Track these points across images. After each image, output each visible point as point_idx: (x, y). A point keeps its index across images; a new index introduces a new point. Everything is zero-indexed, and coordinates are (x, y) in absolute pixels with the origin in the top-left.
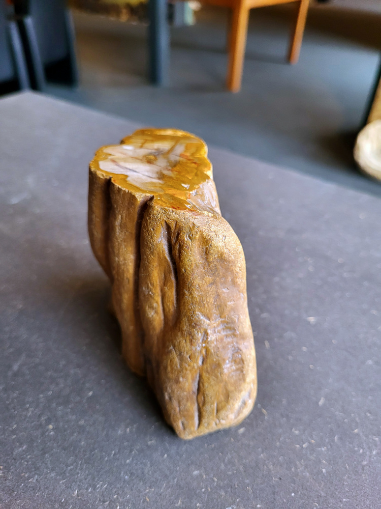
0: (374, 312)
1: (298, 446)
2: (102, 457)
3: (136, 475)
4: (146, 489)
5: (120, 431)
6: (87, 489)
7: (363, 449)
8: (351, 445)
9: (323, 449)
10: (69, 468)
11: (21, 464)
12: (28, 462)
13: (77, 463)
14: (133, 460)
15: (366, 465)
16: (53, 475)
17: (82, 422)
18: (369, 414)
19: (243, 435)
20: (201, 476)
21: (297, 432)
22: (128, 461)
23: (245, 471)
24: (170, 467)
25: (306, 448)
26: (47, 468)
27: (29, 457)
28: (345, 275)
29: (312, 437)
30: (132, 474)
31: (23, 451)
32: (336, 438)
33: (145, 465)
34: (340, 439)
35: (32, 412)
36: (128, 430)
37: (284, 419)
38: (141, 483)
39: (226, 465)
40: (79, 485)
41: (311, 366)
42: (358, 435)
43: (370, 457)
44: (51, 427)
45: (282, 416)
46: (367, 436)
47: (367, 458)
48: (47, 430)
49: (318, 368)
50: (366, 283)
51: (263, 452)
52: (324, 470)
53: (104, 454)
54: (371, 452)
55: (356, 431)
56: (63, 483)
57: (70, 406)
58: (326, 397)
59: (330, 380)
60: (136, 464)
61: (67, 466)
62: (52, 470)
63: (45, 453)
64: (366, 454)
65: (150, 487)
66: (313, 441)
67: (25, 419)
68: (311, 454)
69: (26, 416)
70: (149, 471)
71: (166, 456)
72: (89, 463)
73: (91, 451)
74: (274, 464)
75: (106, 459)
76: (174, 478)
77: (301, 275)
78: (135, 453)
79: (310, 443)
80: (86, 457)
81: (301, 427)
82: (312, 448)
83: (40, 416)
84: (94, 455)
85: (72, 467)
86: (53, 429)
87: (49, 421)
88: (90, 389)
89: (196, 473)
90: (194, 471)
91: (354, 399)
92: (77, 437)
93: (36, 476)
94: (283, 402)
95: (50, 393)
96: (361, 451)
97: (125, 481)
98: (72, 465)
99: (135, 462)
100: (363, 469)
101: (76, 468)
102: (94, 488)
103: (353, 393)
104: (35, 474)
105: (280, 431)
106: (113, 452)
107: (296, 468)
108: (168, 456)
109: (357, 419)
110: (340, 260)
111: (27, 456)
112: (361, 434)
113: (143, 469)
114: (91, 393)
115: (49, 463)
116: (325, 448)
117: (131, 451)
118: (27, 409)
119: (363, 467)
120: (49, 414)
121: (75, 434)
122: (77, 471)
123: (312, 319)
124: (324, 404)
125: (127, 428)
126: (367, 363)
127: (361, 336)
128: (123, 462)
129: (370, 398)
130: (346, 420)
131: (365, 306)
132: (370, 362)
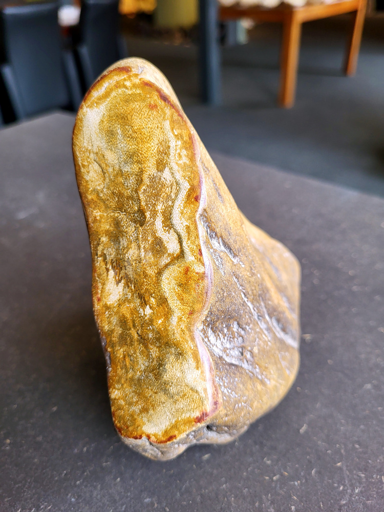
0: (383, 330)
1: (267, 478)
2: (52, 477)
3: (83, 498)
5: (76, 450)
6: (31, 509)
7: (344, 485)
8: (330, 481)
9: (296, 483)
10: (17, 486)
13: (26, 481)
14: (83, 482)
15: (344, 505)
17: (40, 439)
18: (357, 446)
19: (208, 461)
20: (152, 504)
21: (269, 462)
22: (78, 482)
23: (202, 502)
24: (121, 492)
25: (277, 481)
28: (355, 288)
29: (285, 469)
30: (79, 496)
32: (313, 472)
33: (95, 487)
34: (319, 472)
36: (85, 449)
37: (257, 447)
38: (87, 507)
39: (182, 495)
40: (23, 505)
42: (340, 469)
43: (351, 495)
44: (8, 441)
45: (255, 443)
46: (350, 471)
47: (347, 497)
48: (4, 445)
49: (306, 391)
50: (378, 298)
51: (226, 483)
52: (293, 508)
53: (55, 473)
54: (353, 490)
55: (339, 464)
56: (7, 501)
57: (32, 421)
58: (309, 425)
59: (318, 405)
60: (86, 486)
61: (16, 483)
64: (347, 493)
66: (286, 473)
68: (281, 488)
70: (97, 495)
71: (119, 479)
72: (37, 482)
73: (43, 469)
74: (235, 497)
75: (56, 478)
76: (122, 505)
78: (87, 474)
79: (282, 475)
80: (36, 475)
81: (275, 457)
82: (283, 481)
84: (44, 474)
85: (20, 485)
86: (10, 444)
87: (7, 435)
88: (55, 405)
89: (147, 500)
90: (146, 498)
91: (342, 428)
92: (32, 453)
94: (259, 428)
95: (15, 406)
96: (341, 488)
97: (71, 503)
98: (20, 482)
99: (85, 483)
101: (24, 486)
102: (38, 509)
103: (343, 421)
105: (250, 459)
106: (65, 472)
107: (261, 502)
108: (121, 479)
109: (342, 451)
110: (351, 273)
112: (345, 468)
113: (92, 491)
114: (55, 409)
116: (299, 482)
117: (83, 472)
119: (341, 506)
120: (9, 428)
121: (31, 451)
122: (25, 489)
123: (308, 337)
124: (306, 432)
125: (84, 447)
126: (364, 387)
127: (363, 356)
128: (73, 484)
129: (362, 427)
130: (329, 452)
131: (372, 323)
132: (368, 386)
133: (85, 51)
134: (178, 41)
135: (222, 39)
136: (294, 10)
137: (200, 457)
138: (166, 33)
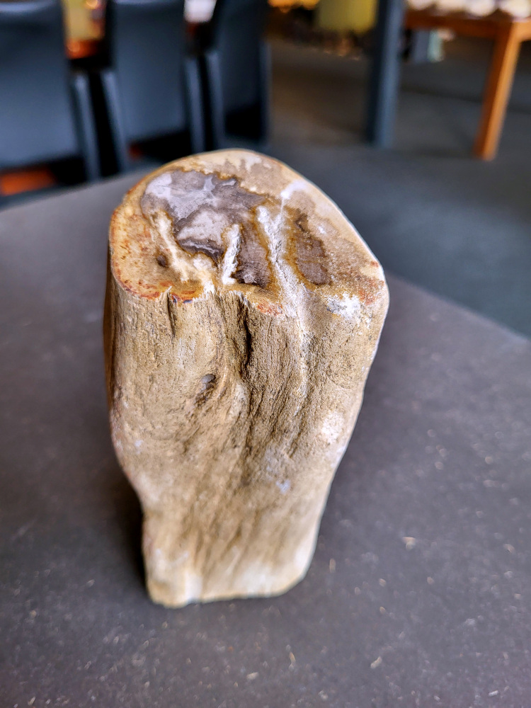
0: (509, 548)
3: (104, 698)
5: (106, 639)
10: (36, 669)
14: (108, 678)
16: (15, 672)
17: (69, 616)
18: (437, 698)
19: (253, 682)
21: (325, 697)
22: (102, 678)
24: (148, 699)
28: (488, 483)
30: (101, 695)
33: (120, 688)
35: (21, 591)
36: (117, 639)
37: (315, 675)
40: (39, 693)
41: (382, 608)
44: (34, 613)
45: (314, 669)
48: (28, 617)
49: (391, 614)
50: (514, 501)
53: (79, 661)
56: (23, 685)
57: (63, 593)
58: (384, 659)
59: (401, 636)
60: (110, 684)
70: (121, 697)
71: (148, 683)
72: (59, 669)
73: (66, 655)
75: (79, 668)
77: (420, 473)
78: (114, 670)
80: (59, 660)
81: (333, 692)
83: (27, 597)
84: (67, 660)
85: (39, 668)
86: (36, 617)
87: (33, 606)
88: (92, 577)
91: (424, 671)
92: (57, 632)
94: (322, 651)
95: (49, 571)
97: (90, 701)
98: (40, 665)
99: (110, 681)
101: (43, 671)
102: (54, 700)
103: (428, 662)
105: (303, 689)
106: (90, 662)
108: (151, 684)
109: (417, 701)
110: (488, 459)
113: (115, 692)
114: (91, 582)
115: (17, 656)
117: (111, 666)
120: (37, 597)
121: (57, 629)
122: (43, 675)
123: (410, 541)
124: (379, 668)
125: (116, 635)
126: (466, 622)
127: (474, 580)
128: (96, 678)
129: (450, 674)
130: (400, 698)
131: (498, 536)
132: (471, 622)
133: (214, 59)
134: (343, 51)
135: (406, 53)
136: (514, 21)
137: (246, 674)
138: (329, 38)
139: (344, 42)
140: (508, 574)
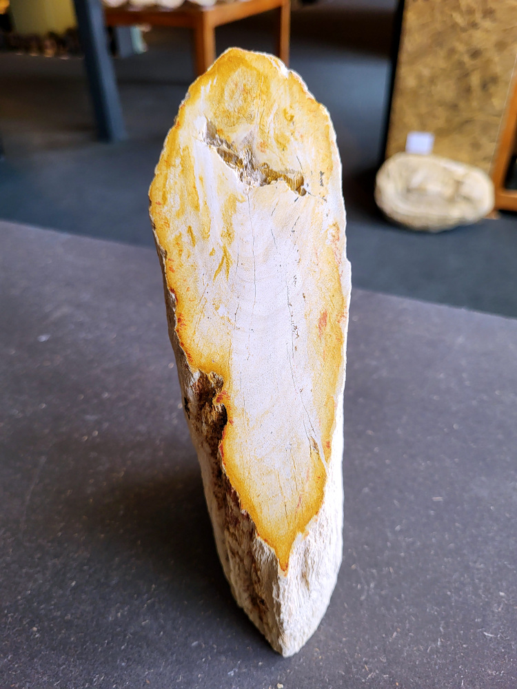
0: (370, 432)
2: (95, 649)
3: (133, 660)
4: (145, 672)
5: (110, 618)
6: (84, 685)
7: (361, 583)
8: (349, 583)
10: (62, 668)
11: (9, 675)
12: (16, 672)
13: (70, 662)
14: (128, 645)
15: (364, 600)
16: (45, 679)
17: (69, 617)
18: (366, 547)
20: (199, 645)
22: (123, 647)
24: (168, 644)
26: (38, 673)
27: (16, 666)
30: (128, 659)
31: (9, 661)
33: (141, 647)
35: (12, 617)
36: (119, 614)
38: (140, 667)
40: (74, 683)
42: (356, 570)
43: (368, 590)
44: (35, 629)
46: (364, 570)
47: (365, 593)
48: (32, 634)
50: (361, 400)
53: (96, 645)
54: (369, 585)
55: (353, 567)
56: (57, 685)
57: (53, 603)
60: (132, 648)
61: (59, 666)
62: (44, 674)
63: (33, 659)
64: (364, 589)
65: (149, 669)
67: (5, 627)
69: (6, 623)
71: (162, 633)
72: (82, 659)
73: (82, 646)
75: (100, 650)
76: (172, 654)
78: (130, 637)
80: (78, 652)
83: (21, 620)
84: (85, 649)
85: (64, 666)
86: (38, 631)
87: (32, 624)
88: (72, 579)
89: (195, 644)
90: (193, 642)
92: (65, 634)
93: (28, 684)
95: (29, 592)
96: (359, 586)
97: (122, 668)
98: (64, 664)
99: (130, 646)
100: (361, 605)
101: (69, 666)
102: (91, 682)
104: (26, 681)
106: (106, 641)
108: (164, 633)
109: (354, 554)
111: (14, 665)
112: (359, 569)
113: (139, 652)
114: (74, 584)
115: (39, 667)
117: (125, 636)
118: (6, 616)
119: (361, 602)
120: (30, 616)
121: (63, 631)
122: (71, 669)
125: (118, 612)
126: (363, 491)
127: (357, 462)
128: (118, 649)
129: (367, 528)
132: (366, 490)
135: (113, 47)
136: (204, 10)
139: (48, 43)
140: (376, 449)
